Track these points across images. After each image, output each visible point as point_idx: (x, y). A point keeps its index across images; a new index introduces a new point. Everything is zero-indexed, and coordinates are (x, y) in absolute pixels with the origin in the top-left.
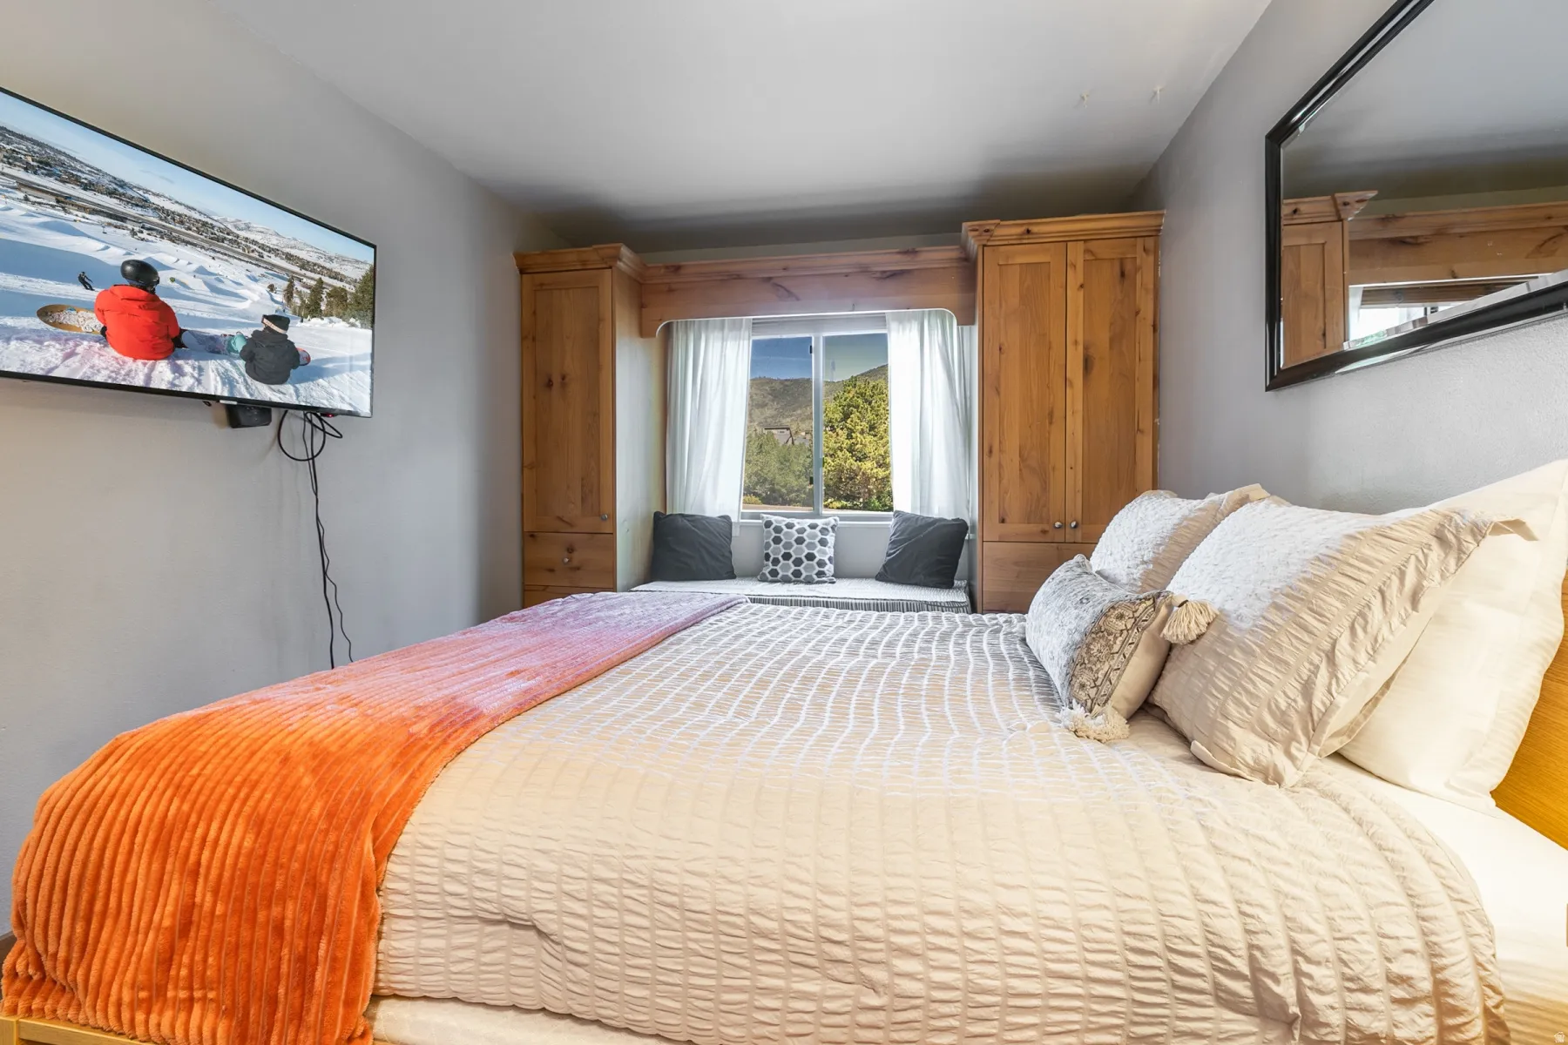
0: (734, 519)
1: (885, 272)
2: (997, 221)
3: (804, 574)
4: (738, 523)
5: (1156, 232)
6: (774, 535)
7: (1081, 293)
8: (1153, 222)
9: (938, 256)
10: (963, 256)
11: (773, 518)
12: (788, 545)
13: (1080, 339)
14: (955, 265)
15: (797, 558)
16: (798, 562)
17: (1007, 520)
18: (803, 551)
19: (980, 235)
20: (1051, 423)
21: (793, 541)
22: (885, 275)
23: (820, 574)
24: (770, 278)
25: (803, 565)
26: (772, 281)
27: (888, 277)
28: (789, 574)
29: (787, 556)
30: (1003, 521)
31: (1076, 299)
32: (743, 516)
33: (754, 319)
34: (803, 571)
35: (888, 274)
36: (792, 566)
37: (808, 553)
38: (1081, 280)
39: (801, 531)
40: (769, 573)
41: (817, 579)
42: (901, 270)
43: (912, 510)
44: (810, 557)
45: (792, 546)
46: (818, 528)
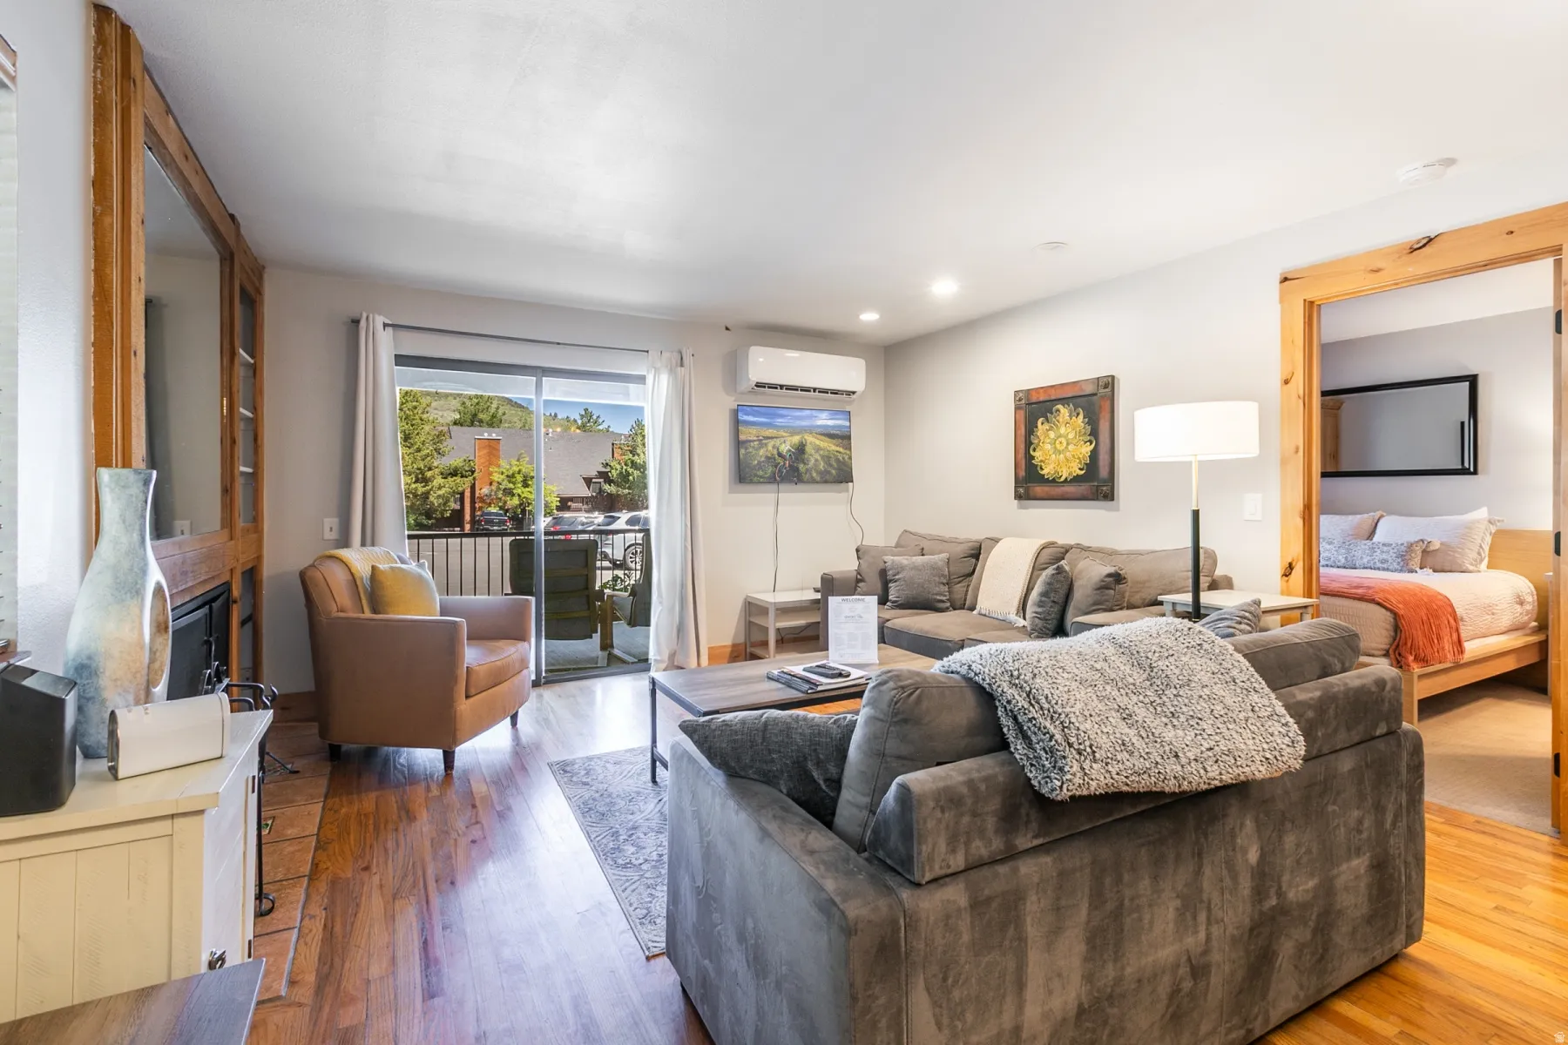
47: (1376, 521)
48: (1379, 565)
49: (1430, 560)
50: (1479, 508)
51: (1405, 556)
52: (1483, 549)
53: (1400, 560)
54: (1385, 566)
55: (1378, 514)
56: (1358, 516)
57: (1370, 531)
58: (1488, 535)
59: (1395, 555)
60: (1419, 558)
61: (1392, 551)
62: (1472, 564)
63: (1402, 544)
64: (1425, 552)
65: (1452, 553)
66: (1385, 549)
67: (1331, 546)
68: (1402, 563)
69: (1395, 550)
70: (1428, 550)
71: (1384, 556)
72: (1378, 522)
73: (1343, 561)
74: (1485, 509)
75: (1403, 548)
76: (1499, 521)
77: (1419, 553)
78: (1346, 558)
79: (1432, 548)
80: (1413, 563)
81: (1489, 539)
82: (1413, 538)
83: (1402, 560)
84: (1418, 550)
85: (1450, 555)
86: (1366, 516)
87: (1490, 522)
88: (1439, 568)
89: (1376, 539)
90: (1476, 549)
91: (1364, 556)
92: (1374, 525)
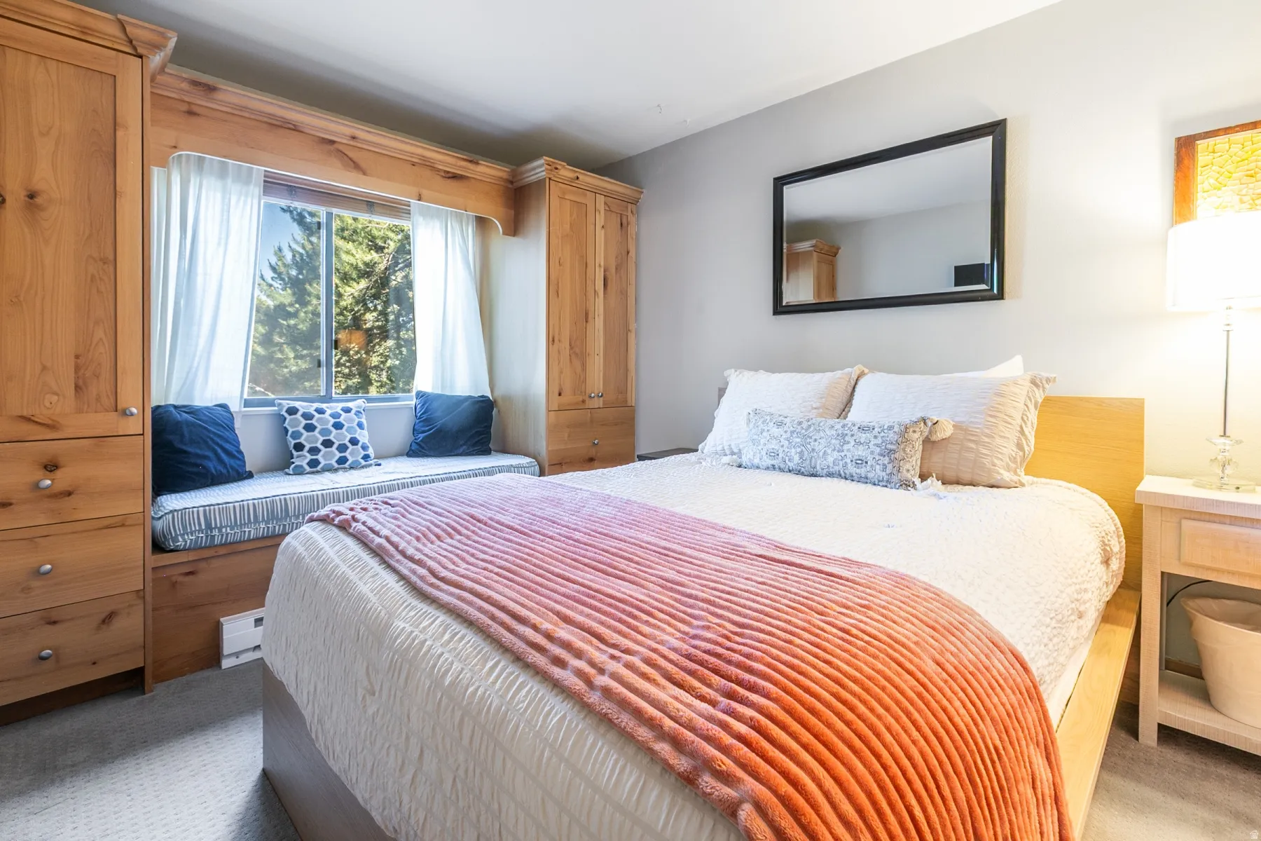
0: (235, 407)
1: (448, 172)
2: (565, 164)
3: (351, 460)
4: (240, 412)
5: (635, 202)
6: (304, 422)
7: (603, 231)
8: (636, 195)
9: (489, 171)
10: (511, 178)
11: (297, 404)
12: (328, 432)
13: (602, 264)
14: (502, 183)
15: (340, 445)
16: (342, 448)
17: (563, 394)
18: (346, 437)
19: (551, 170)
20: (586, 322)
21: (330, 426)
22: (447, 175)
23: (366, 457)
24: (333, 142)
25: (349, 451)
26: (336, 146)
27: (449, 178)
28: (333, 462)
29: (327, 444)
30: (560, 395)
31: (600, 234)
32: (247, 404)
33: (265, 171)
34: (349, 457)
35: (450, 175)
36: (337, 452)
37: (351, 438)
38: (602, 224)
39: (334, 416)
40: (308, 464)
41: (363, 463)
42: (462, 175)
43: (433, 389)
44: (354, 442)
45: (331, 432)
46: (353, 412)
47: (853, 383)
48: (852, 469)
49: (937, 460)
50: (1010, 357)
51: (894, 451)
52: (1026, 439)
53: (886, 460)
54: (862, 471)
55: (855, 371)
56: (829, 374)
57: (845, 400)
58: (1032, 407)
59: (878, 450)
60: (919, 455)
61: (874, 441)
62: (1008, 469)
63: (890, 428)
64: (927, 441)
65: (973, 445)
66: (863, 437)
67: (781, 430)
68: (890, 467)
69: (879, 441)
70: (934, 438)
71: (861, 452)
72: (856, 384)
73: (796, 458)
74: (1017, 361)
75: (892, 436)
76: (1048, 380)
77: (919, 446)
78: (801, 453)
79: (939, 436)
80: (908, 466)
81: (1033, 416)
82: (908, 416)
83: (891, 461)
84: (917, 437)
85: (969, 450)
86: (838, 373)
87: (1033, 382)
88: (950, 474)
89: (854, 415)
90: (1013, 435)
91: (829, 451)
92: (850, 390)
